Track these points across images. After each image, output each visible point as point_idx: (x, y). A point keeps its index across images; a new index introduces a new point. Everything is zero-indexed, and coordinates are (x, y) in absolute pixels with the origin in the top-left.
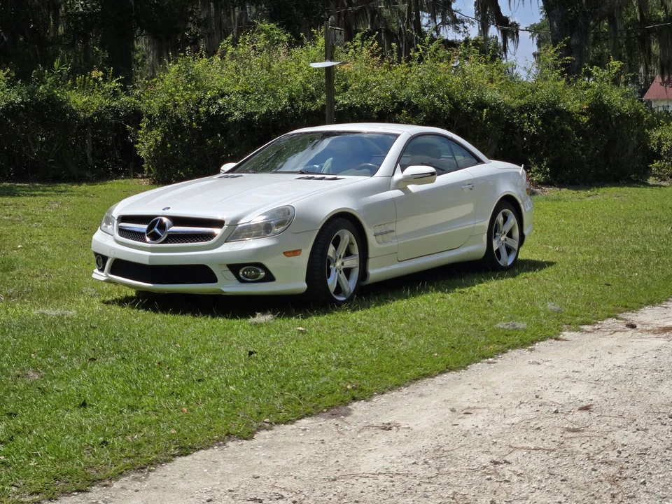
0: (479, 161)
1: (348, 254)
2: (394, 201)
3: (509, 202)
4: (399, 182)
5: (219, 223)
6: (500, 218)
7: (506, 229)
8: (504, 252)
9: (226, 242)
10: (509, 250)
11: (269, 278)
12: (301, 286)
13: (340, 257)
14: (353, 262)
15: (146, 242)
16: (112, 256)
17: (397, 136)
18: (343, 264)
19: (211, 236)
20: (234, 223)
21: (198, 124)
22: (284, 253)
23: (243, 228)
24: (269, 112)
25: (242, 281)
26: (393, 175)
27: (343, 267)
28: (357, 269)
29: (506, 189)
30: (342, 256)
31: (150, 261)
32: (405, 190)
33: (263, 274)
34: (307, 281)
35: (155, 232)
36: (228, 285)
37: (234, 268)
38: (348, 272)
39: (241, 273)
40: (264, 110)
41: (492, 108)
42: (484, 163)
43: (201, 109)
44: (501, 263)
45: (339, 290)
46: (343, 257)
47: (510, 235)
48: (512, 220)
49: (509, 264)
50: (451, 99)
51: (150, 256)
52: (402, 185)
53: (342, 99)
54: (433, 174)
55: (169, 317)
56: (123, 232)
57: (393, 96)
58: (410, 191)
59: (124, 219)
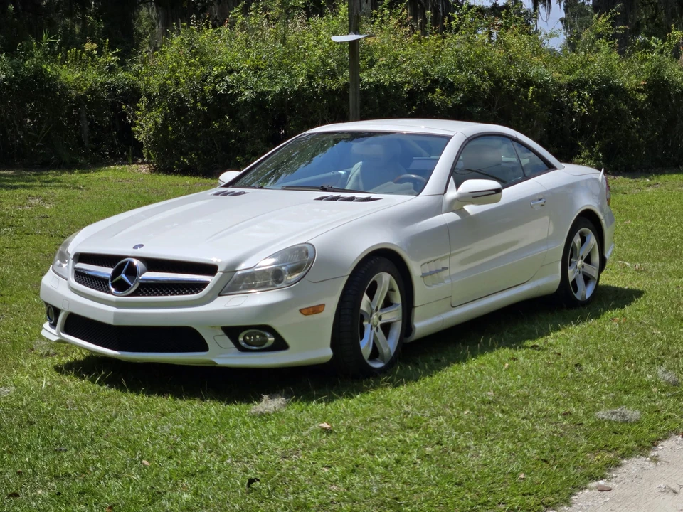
0: (550, 167)
1: (388, 303)
2: (447, 228)
3: (588, 219)
4: (453, 201)
5: (210, 269)
6: (577, 240)
7: (584, 252)
8: (581, 283)
9: (220, 295)
10: (587, 279)
11: (281, 345)
12: (326, 353)
13: (377, 310)
14: (393, 315)
15: (110, 292)
16: (66, 308)
17: (448, 138)
18: (380, 318)
19: (200, 286)
20: (231, 269)
21: (203, 105)
22: (300, 311)
23: (244, 276)
24: (283, 91)
25: (242, 349)
26: (445, 192)
27: (380, 323)
28: (400, 323)
29: (585, 201)
30: (379, 308)
31: (115, 319)
32: (460, 211)
33: (271, 340)
34: (333, 346)
35: (122, 280)
36: (224, 355)
37: (233, 332)
38: (386, 328)
39: (241, 339)
40: (278, 89)
41: (539, 86)
42: (556, 169)
43: (206, 87)
44: (578, 296)
45: (375, 353)
46: (382, 308)
47: (588, 260)
48: (592, 240)
49: (587, 297)
50: (491, 75)
51: (116, 314)
52: (457, 205)
53: (367, 76)
54: (498, 191)
55: (141, 399)
56: (81, 276)
57: (426, 73)
58: (466, 213)
59: (82, 257)
